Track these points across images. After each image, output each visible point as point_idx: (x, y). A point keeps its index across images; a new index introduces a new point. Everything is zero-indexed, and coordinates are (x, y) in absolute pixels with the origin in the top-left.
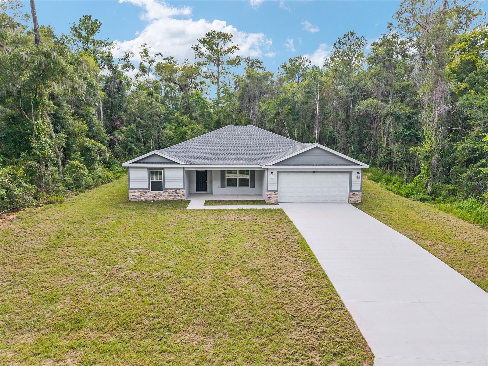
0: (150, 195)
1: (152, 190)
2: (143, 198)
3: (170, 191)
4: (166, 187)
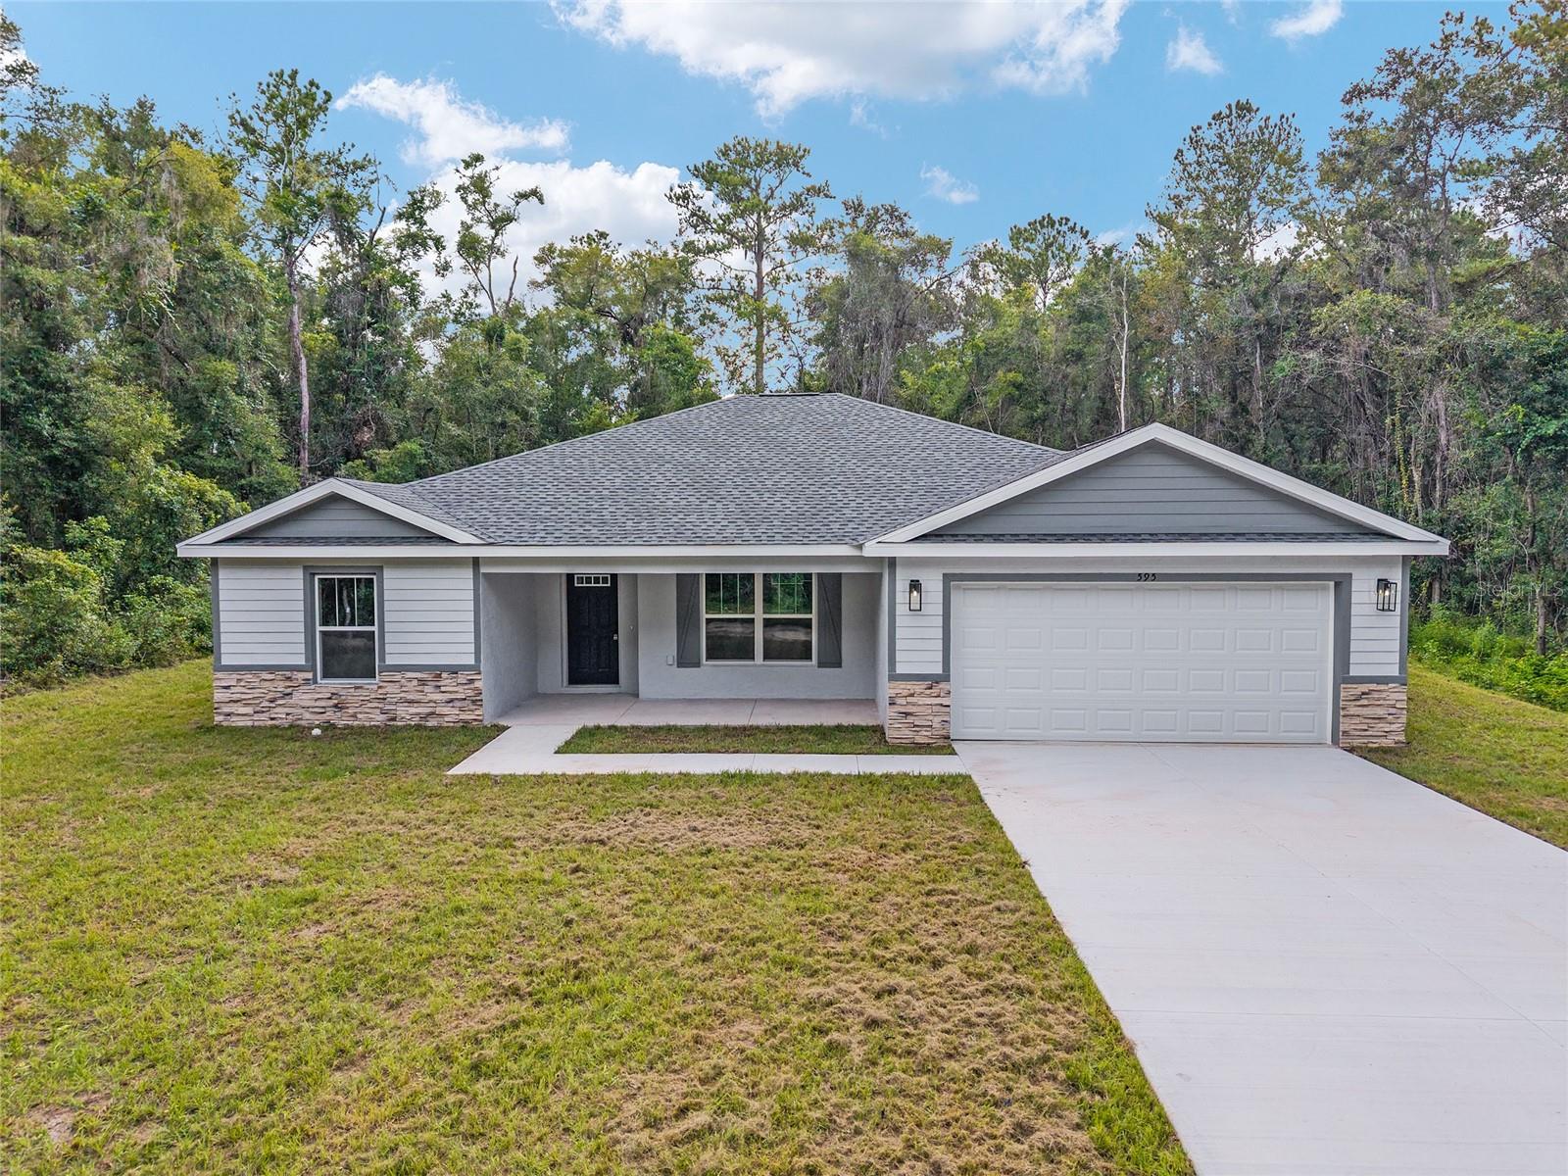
0: (311, 701)
1: (325, 676)
2: (280, 713)
3: (410, 680)
4: (389, 661)
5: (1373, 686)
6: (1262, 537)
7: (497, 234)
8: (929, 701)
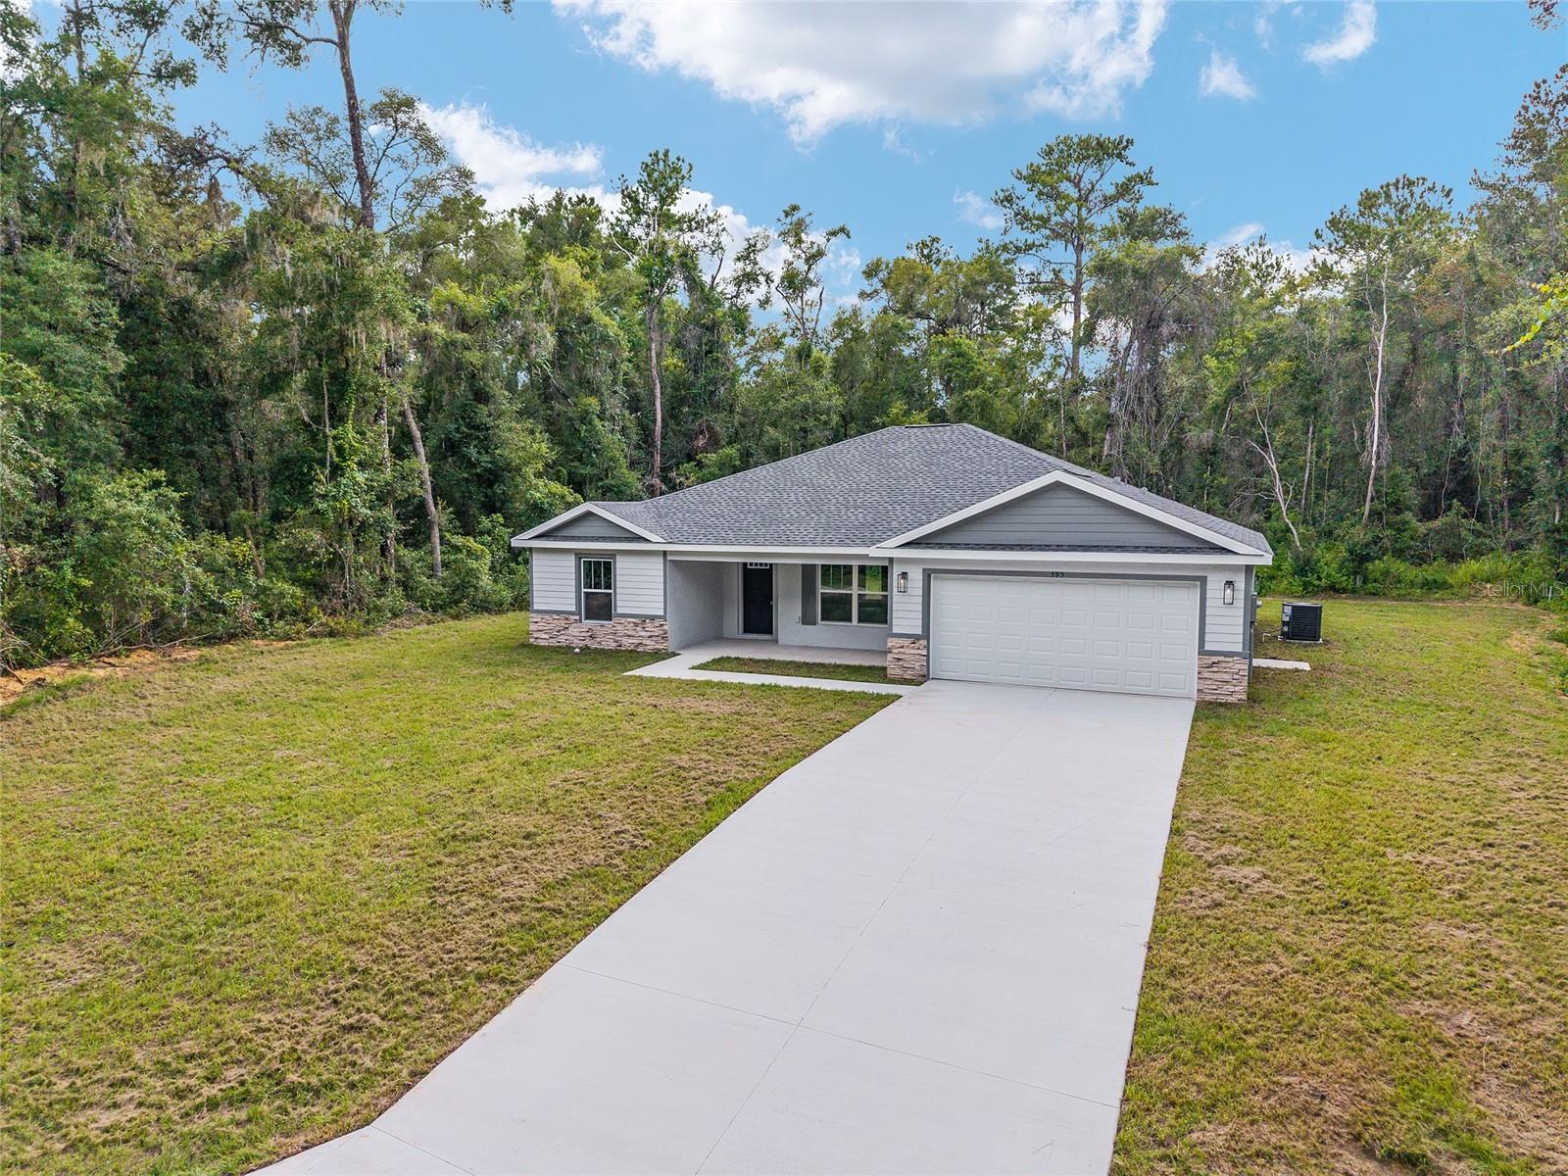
1: (586, 618)
2: (562, 639)
3: (629, 623)
5: (1221, 658)
6: (1136, 549)
7: (809, 269)
8: (912, 652)
